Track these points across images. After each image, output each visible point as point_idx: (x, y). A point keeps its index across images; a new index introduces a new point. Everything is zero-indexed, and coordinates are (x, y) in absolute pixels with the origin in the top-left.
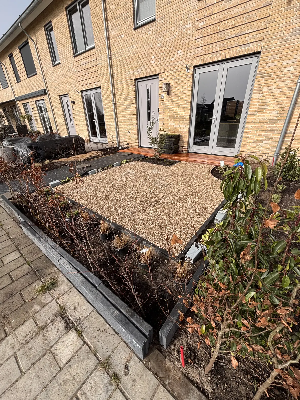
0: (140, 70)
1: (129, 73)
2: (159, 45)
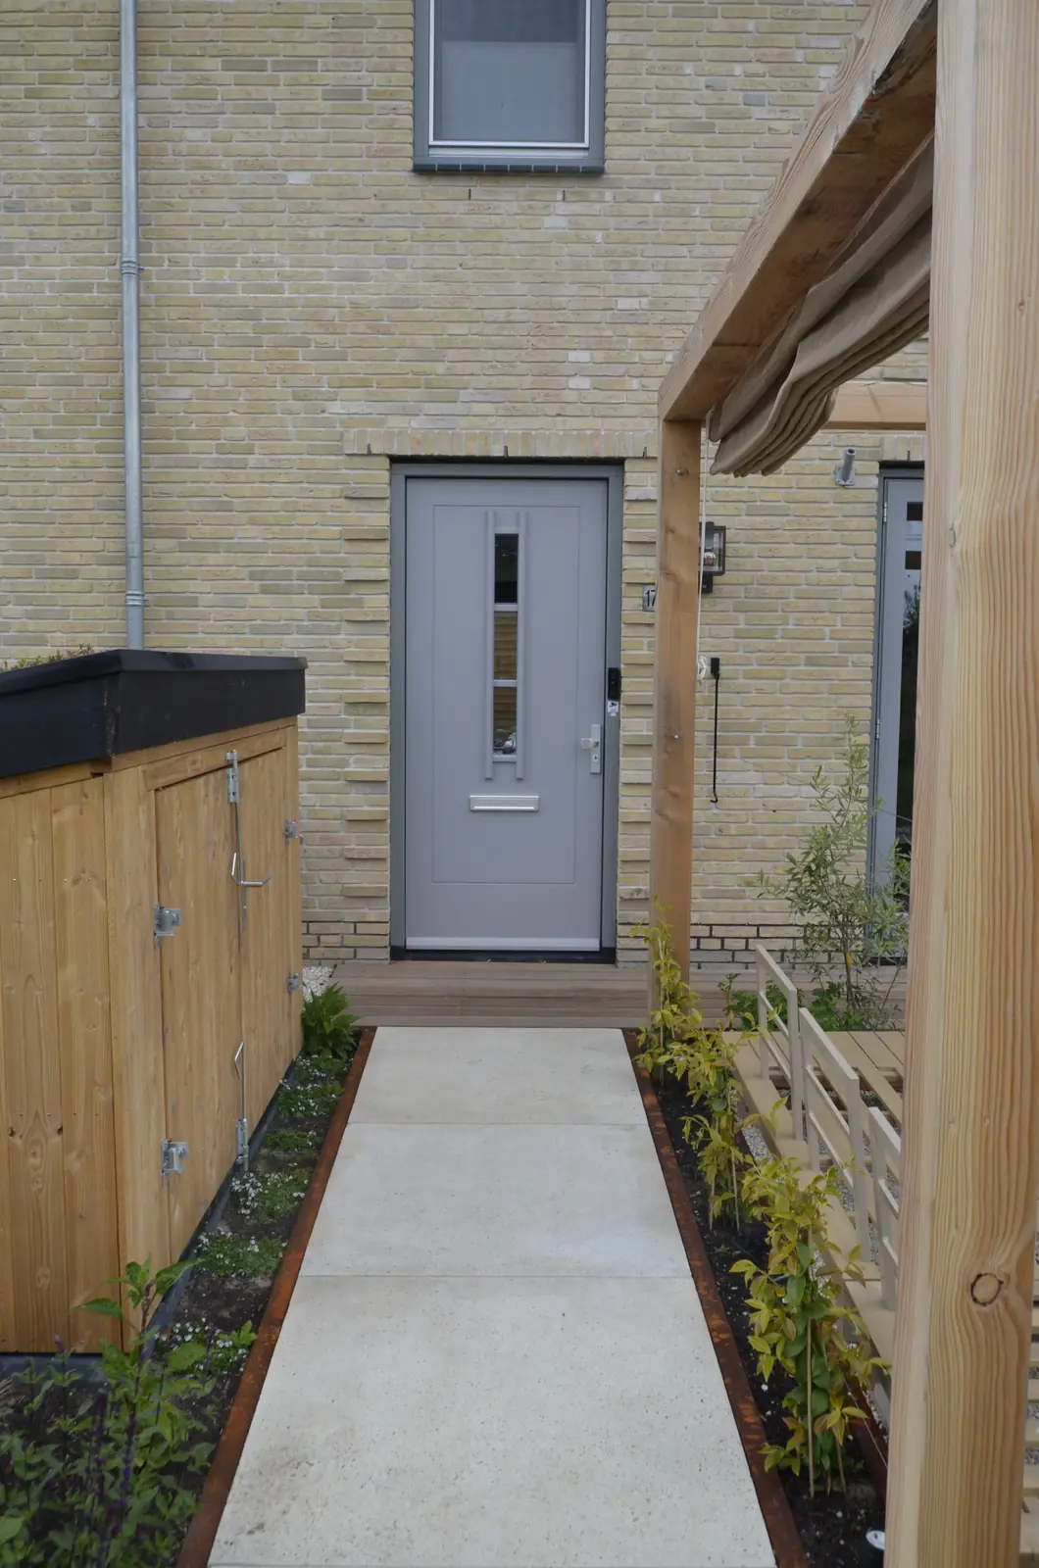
0: (446, 408)
1: (335, 407)
2: (623, 303)
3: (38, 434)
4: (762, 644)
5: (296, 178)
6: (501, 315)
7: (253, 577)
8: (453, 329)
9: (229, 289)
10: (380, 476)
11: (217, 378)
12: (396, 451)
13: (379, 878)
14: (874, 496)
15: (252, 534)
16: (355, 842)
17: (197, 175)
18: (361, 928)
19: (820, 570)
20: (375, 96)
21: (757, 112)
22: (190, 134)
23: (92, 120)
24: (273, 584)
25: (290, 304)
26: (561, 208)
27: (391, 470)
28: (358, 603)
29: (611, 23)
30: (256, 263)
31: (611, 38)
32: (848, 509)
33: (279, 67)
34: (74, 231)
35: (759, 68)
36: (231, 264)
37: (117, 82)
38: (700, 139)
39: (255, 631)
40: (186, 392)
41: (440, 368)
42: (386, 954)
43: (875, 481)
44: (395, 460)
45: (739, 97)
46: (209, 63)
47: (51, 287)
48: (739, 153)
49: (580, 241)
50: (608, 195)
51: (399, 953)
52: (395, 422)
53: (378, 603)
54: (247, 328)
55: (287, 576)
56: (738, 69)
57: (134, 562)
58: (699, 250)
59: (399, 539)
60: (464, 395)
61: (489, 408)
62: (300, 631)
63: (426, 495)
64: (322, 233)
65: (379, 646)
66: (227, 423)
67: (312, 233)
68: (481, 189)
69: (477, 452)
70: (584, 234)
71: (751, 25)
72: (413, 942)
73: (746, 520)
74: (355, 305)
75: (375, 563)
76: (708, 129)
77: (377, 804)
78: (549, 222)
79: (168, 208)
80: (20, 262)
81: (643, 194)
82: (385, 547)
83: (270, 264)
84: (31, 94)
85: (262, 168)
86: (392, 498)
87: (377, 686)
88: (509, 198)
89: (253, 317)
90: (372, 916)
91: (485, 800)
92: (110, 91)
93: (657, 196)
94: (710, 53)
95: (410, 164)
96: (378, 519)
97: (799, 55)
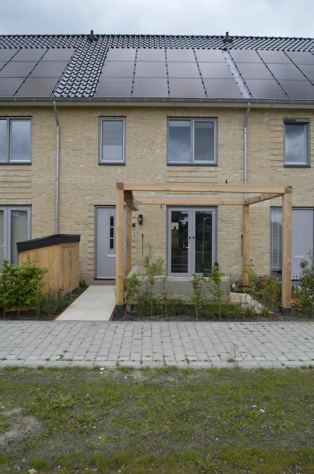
3: (43, 202)
4: (150, 232)
5: (81, 166)
6: (111, 185)
7: (74, 222)
8: (104, 187)
9: (72, 181)
10: (93, 207)
11: (69, 194)
12: (95, 204)
13: (92, 267)
14: (166, 210)
15: (74, 216)
16: (89, 262)
17: (67, 165)
18: (90, 275)
19: (158, 221)
20: (92, 154)
21: (147, 156)
22: (66, 159)
23: (52, 157)
24: (77, 223)
25: (80, 183)
26: (119, 170)
27: (95, 207)
28: (90, 226)
29: (127, 144)
30: (75, 177)
31: (127, 146)
32: (162, 212)
33: (79, 150)
34: (49, 173)
35: (148, 150)
36: (72, 177)
37: (56, 152)
38: (140, 160)
39: (75, 230)
40: (65, 196)
41: (102, 192)
42: (93, 279)
43: (166, 208)
44: (95, 205)
45: (145, 154)
46: (69, 150)
47: (46, 181)
48: (145, 162)
49: (122, 174)
50: (126, 168)
51: (96, 279)
52: (95, 200)
53: (92, 226)
54: (74, 187)
55: (79, 222)
56: (145, 150)
57: (57, 221)
58: (139, 175)
59: (96, 217)
60: (105, 196)
61: (109, 198)
62: (81, 230)
63: (100, 211)
64: (85, 173)
65: (93, 232)
66: (71, 200)
67: (84, 173)
68: (108, 167)
69: (107, 204)
70: (123, 173)
71: (146, 144)
72: (98, 278)
73: (147, 214)
74: (90, 183)
75: (92, 220)
76: (140, 158)
77: (92, 256)
78: (117, 172)
79: (63, 170)
80: (41, 177)
81: (131, 168)
82: (94, 218)
83: (78, 178)
84: (44, 154)
85: (76, 164)
86: (95, 211)
87: (92, 238)
88: (112, 168)
89: (75, 185)
90: (91, 273)
91: (109, 255)
92: (55, 153)
93: (133, 168)
94: (140, 148)
95: (98, 164)
96: (93, 214)
97: (153, 148)
